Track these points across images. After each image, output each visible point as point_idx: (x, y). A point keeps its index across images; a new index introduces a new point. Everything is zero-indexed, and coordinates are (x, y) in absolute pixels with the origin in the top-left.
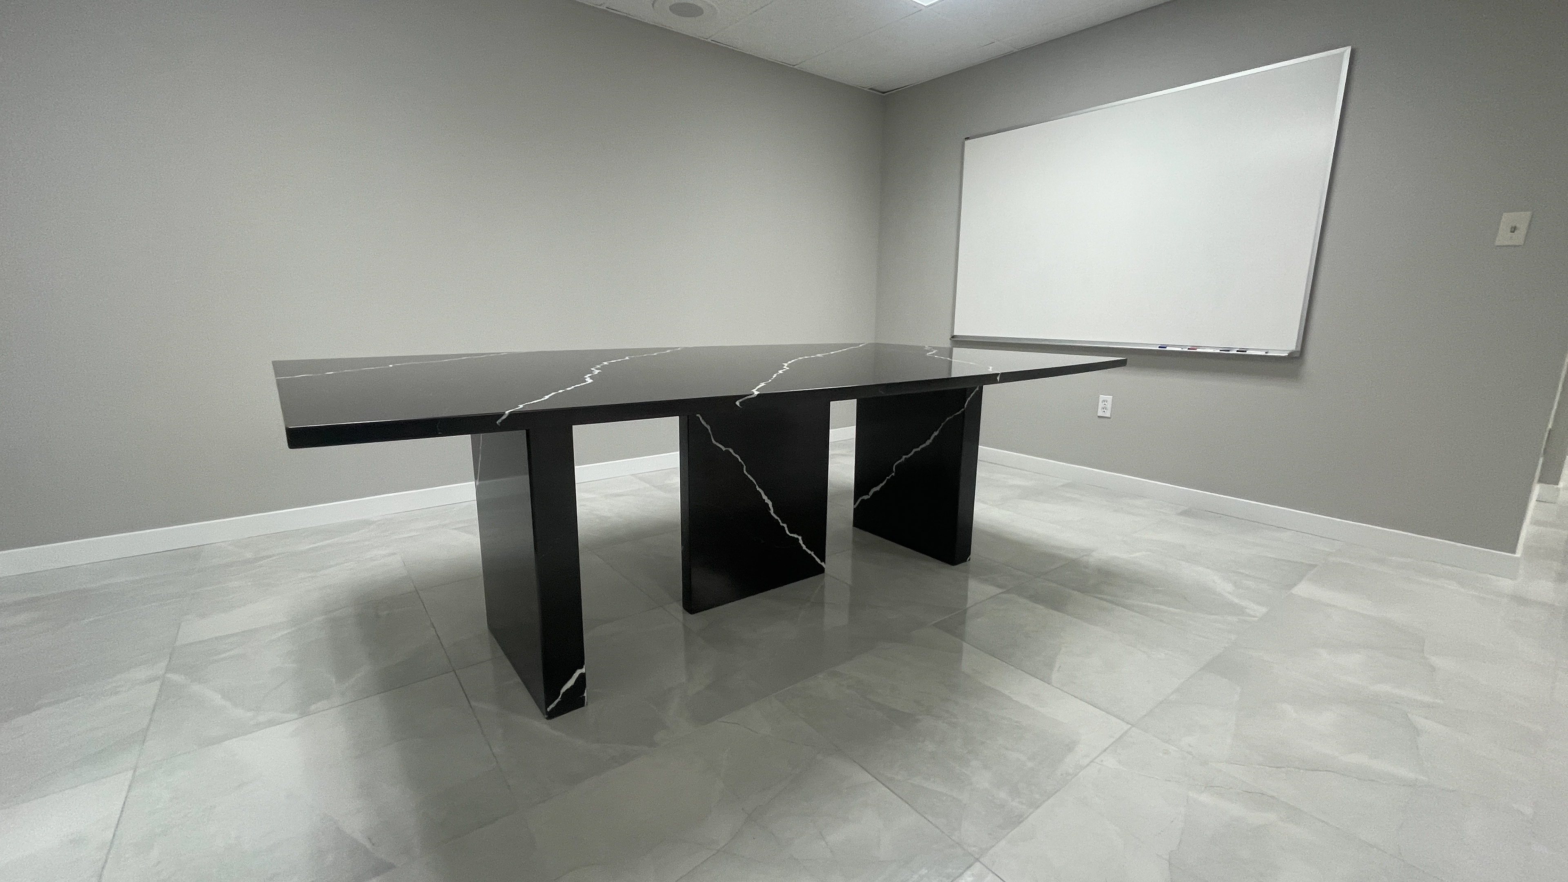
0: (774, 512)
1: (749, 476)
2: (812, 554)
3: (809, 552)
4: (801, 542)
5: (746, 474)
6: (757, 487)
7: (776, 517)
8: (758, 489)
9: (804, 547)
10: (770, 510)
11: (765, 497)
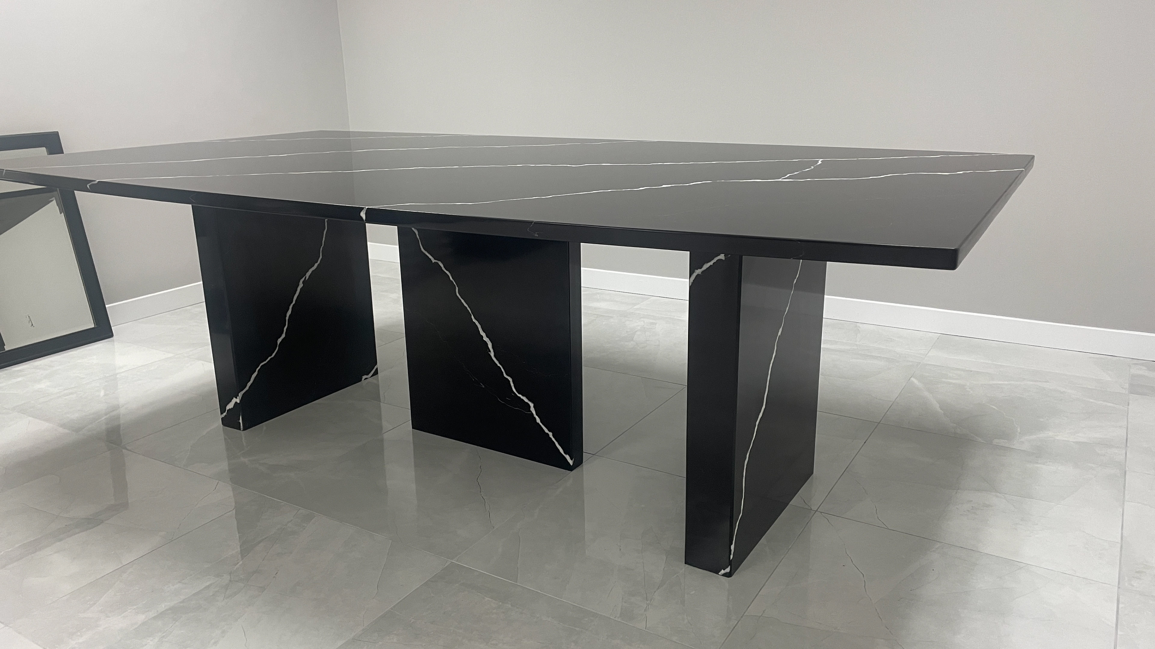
0: (495, 356)
1: (463, 301)
2: (551, 434)
3: (546, 431)
4: (532, 409)
5: (460, 297)
6: (472, 317)
7: (499, 365)
8: (474, 320)
9: (538, 420)
10: (490, 351)
11: (482, 333)
